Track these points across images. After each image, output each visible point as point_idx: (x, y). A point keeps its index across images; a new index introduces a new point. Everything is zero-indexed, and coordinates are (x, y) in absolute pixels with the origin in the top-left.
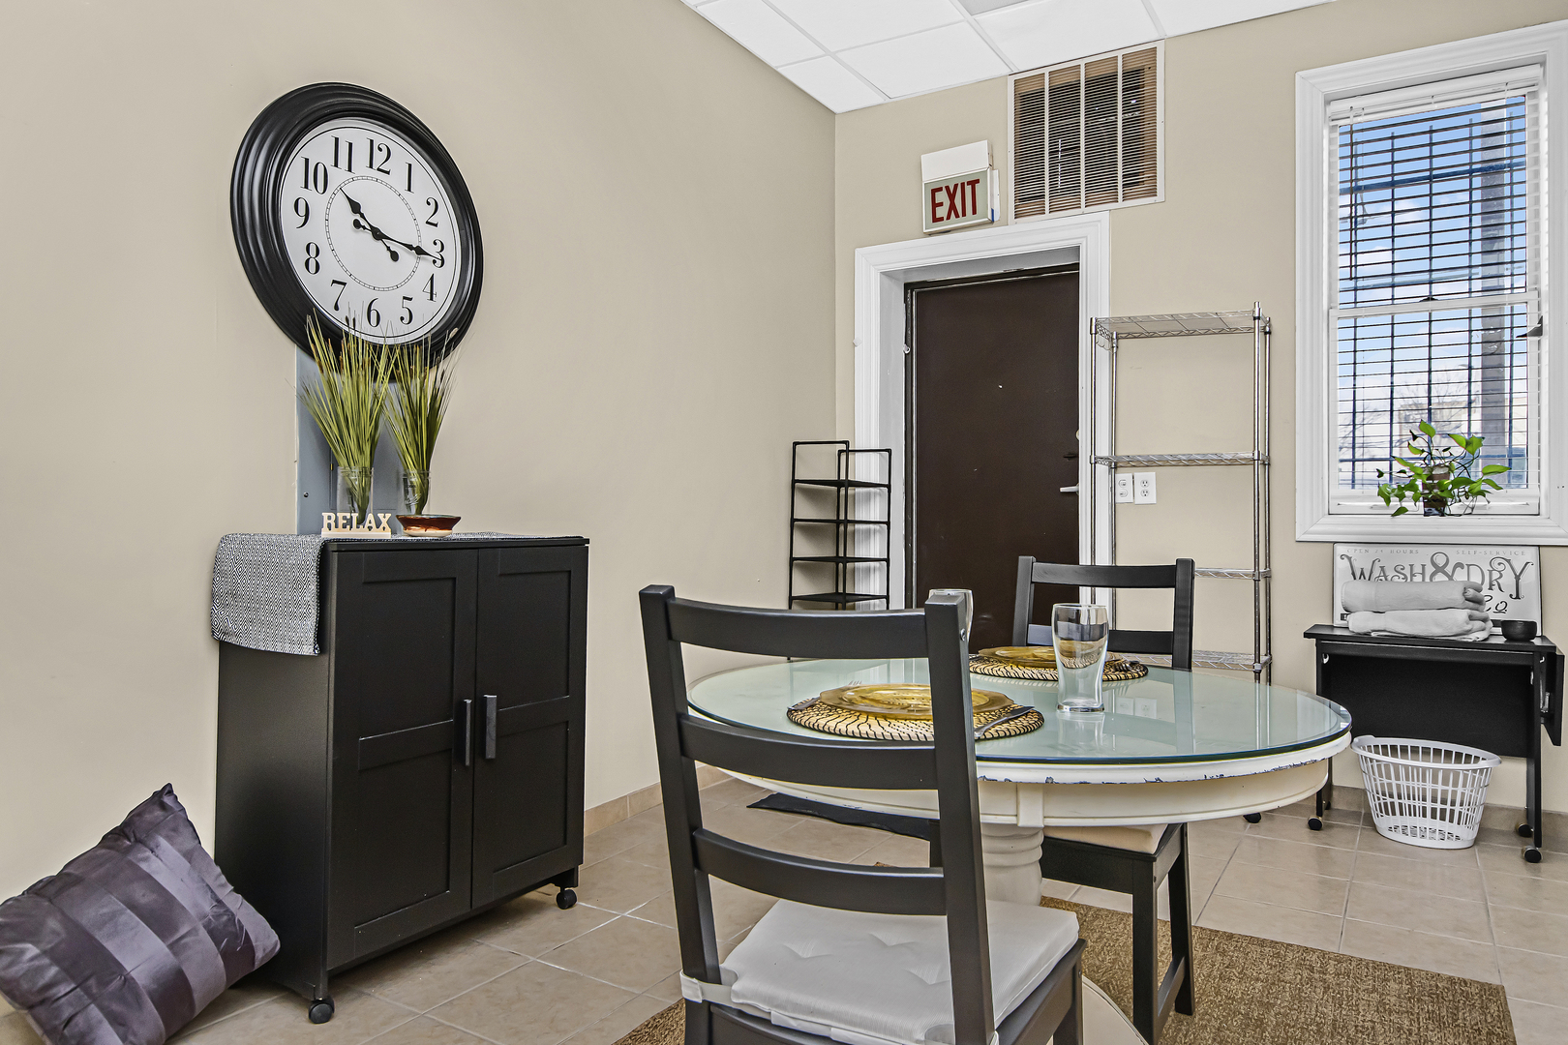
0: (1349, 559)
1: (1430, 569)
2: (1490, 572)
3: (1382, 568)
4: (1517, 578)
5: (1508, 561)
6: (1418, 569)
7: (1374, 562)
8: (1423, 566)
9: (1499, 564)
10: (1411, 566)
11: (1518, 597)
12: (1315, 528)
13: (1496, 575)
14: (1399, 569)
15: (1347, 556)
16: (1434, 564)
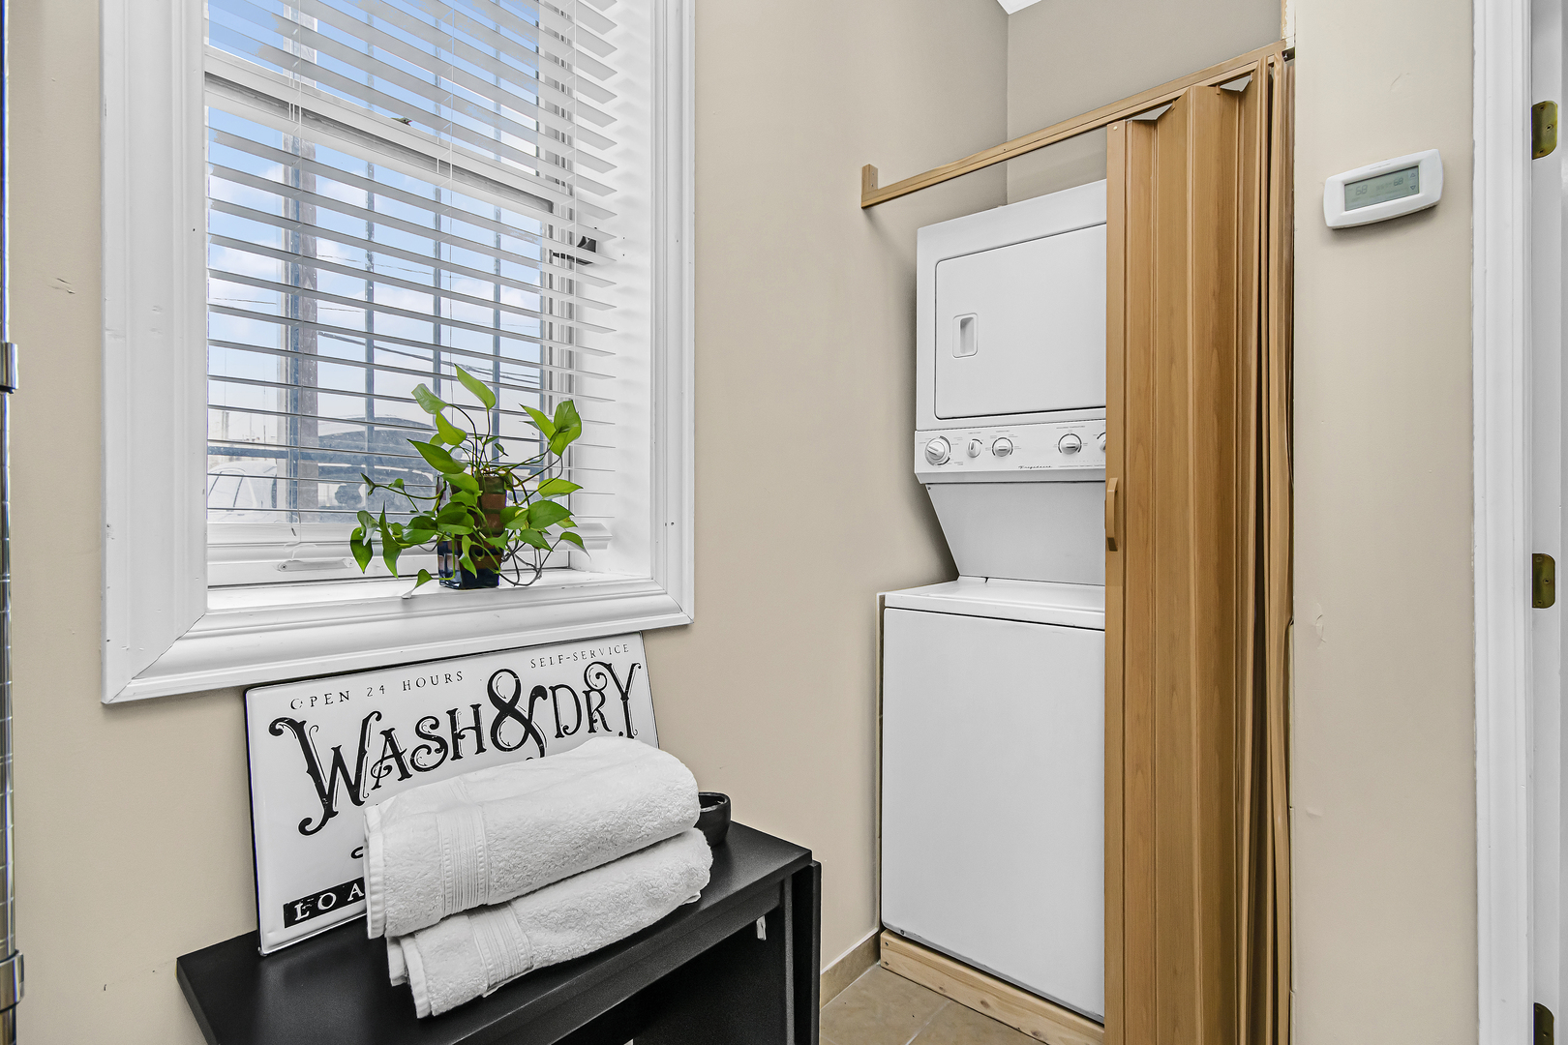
0: (298, 727)
1: (489, 713)
2: (587, 693)
3: (388, 734)
4: (625, 697)
5: (608, 667)
6: (465, 719)
7: (365, 722)
8: (476, 707)
9: (598, 676)
10: (452, 713)
11: (630, 736)
12: (181, 649)
13: (595, 698)
14: (426, 728)
15: (291, 723)
16: (495, 699)
